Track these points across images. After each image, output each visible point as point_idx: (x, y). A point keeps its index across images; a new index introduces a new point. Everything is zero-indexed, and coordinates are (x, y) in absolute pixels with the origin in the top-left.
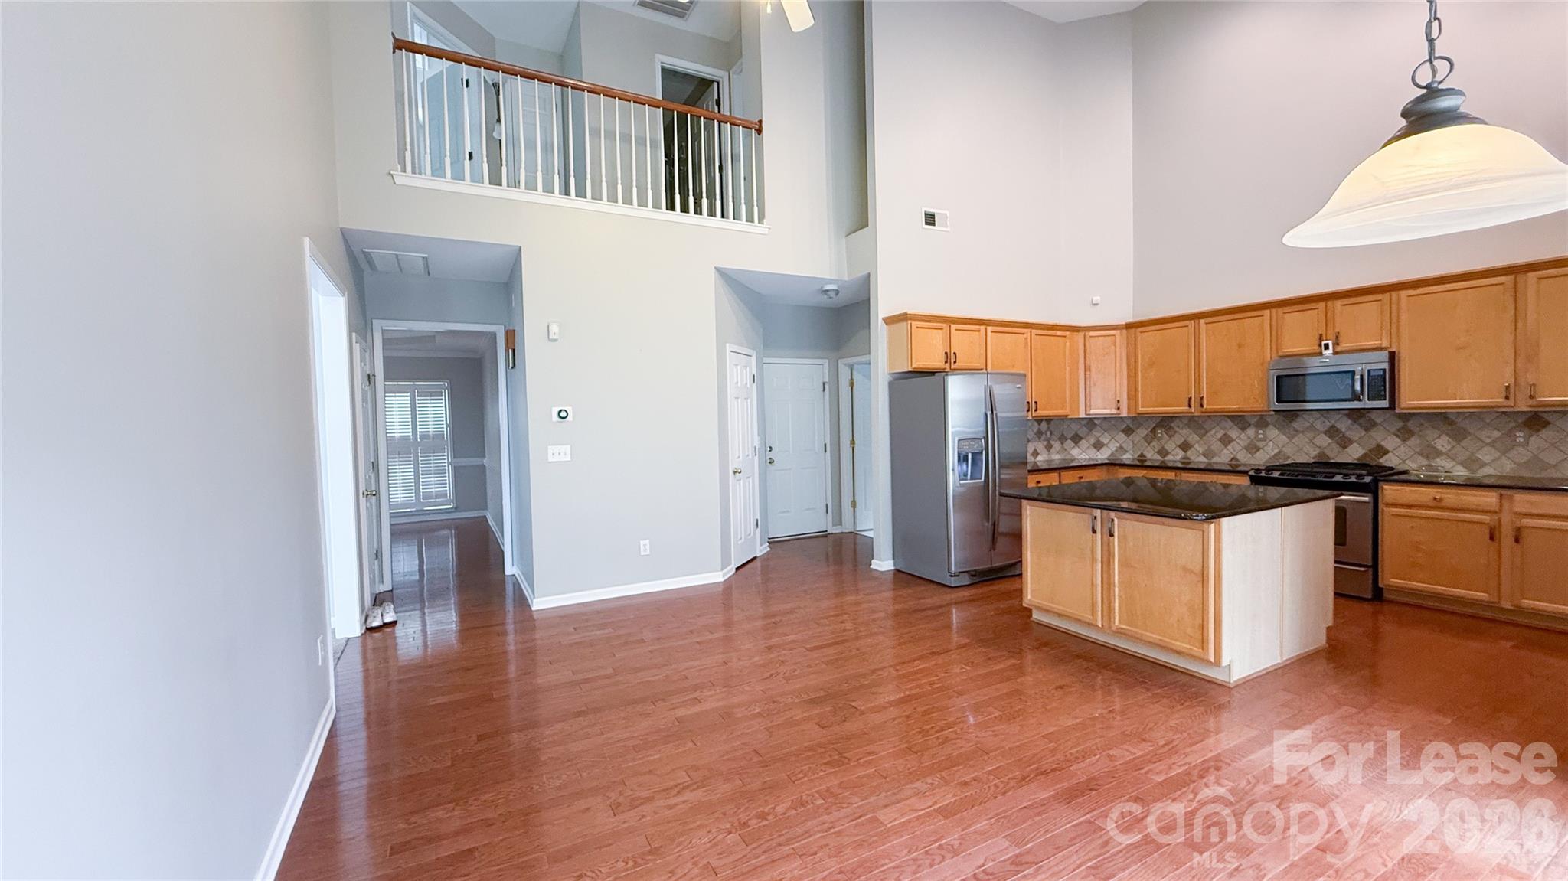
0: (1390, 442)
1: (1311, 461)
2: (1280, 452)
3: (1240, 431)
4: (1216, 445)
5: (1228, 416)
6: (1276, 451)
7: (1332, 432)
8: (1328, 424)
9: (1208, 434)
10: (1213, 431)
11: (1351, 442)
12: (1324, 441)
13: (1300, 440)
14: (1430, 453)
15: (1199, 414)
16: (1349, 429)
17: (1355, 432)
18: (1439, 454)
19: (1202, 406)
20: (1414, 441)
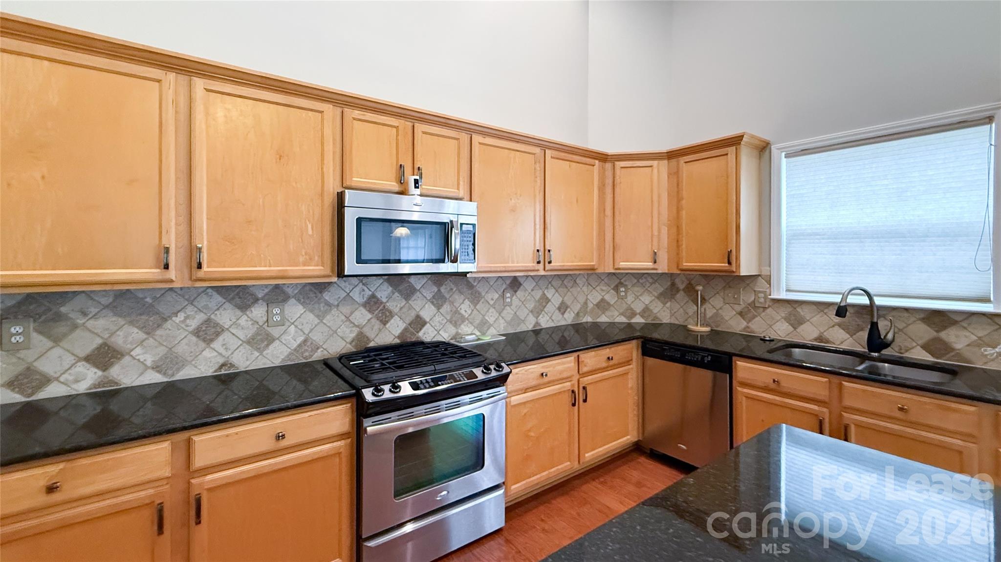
0: (428, 312)
2: (305, 341)
3: (238, 313)
4: (186, 345)
5: (217, 289)
6: (301, 339)
7: (372, 303)
8: (368, 293)
9: (168, 324)
10: (181, 316)
11: (391, 315)
12: (362, 316)
13: (334, 318)
16: (389, 298)
17: (395, 304)
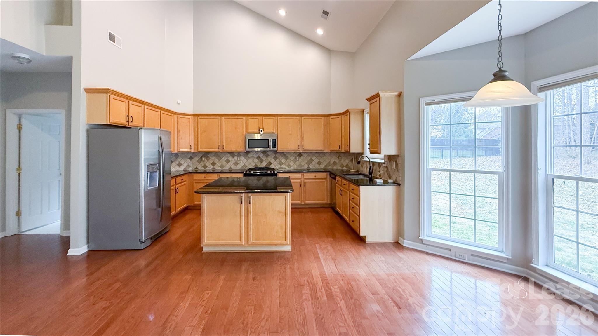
0: (272, 161)
1: (254, 167)
2: (244, 165)
3: (232, 158)
4: (224, 163)
5: (228, 153)
6: (243, 164)
7: (259, 158)
8: (257, 155)
9: (222, 159)
10: (223, 158)
11: (263, 161)
12: (256, 161)
13: (250, 160)
14: (281, 163)
15: (222, 152)
16: (262, 157)
17: (264, 158)
18: (283, 164)
19: (223, 149)
20: (277, 160)
